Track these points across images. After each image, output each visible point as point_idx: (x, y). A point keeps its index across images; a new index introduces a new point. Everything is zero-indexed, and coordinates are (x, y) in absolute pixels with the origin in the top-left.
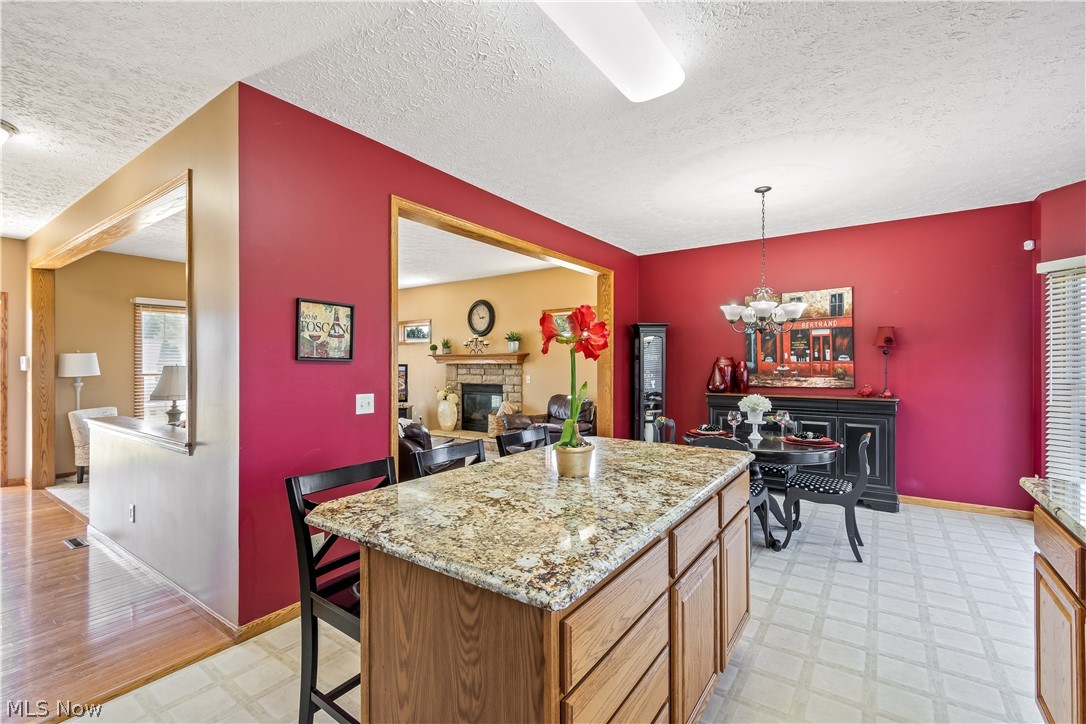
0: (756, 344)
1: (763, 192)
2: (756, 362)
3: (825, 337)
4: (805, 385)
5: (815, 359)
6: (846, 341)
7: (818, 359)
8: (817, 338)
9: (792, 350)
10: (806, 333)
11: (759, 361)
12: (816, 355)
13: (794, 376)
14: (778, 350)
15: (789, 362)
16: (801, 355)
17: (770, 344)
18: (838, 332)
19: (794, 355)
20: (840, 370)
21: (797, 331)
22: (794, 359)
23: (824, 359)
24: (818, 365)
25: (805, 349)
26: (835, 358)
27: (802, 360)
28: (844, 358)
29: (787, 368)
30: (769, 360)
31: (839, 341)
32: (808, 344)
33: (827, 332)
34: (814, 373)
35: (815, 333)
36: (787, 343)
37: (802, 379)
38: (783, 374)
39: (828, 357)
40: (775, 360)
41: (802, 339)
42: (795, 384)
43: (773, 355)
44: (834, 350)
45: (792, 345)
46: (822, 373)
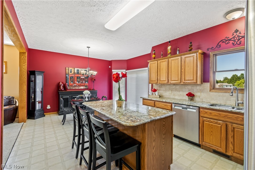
0: (69, 79)
1: (89, 48)
2: (69, 83)
3: (83, 78)
4: (79, 88)
5: (81, 83)
6: (87, 79)
7: (82, 83)
8: (82, 78)
9: (77, 81)
10: (80, 77)
11: (70, 83)
12: (82, 82)
13: (77, 86)
14: (74, 81)
15: (76, 83)
16: (79, 82)
17: (72, 79)
18: (86, 77)
19: (77, 82)
20: (86, 85)
21: (78, 77)
22: (77, 83)
23: (83, 83)
24: (82, 84)
25: (80, 81)
26: (85, 83)
27: (79, 83)
28: (87, 83)
29: (76, 85)
30: (72, 83)
31: (86, 79)
32: (80, 80)
33: (84, 77)
34: (81, 86)
35: (82, 77)
36: (76, 79)
37: (79, 87)
38: (75, 86)
39: (84, 83)
40: (73, 83)
41: (79, 78)
42: (77, 88)
43: (73, 82)
44: (85, 81)
45: (77, 80)
46: (83, 86)
